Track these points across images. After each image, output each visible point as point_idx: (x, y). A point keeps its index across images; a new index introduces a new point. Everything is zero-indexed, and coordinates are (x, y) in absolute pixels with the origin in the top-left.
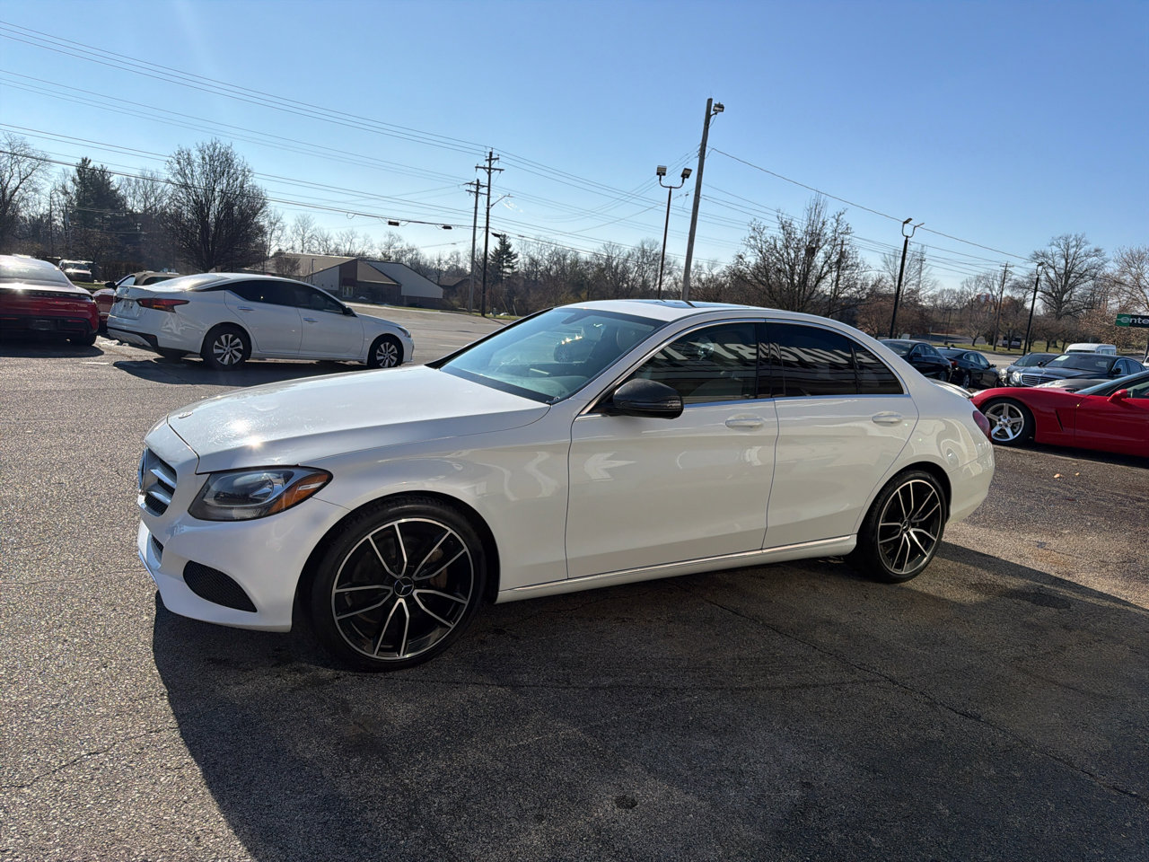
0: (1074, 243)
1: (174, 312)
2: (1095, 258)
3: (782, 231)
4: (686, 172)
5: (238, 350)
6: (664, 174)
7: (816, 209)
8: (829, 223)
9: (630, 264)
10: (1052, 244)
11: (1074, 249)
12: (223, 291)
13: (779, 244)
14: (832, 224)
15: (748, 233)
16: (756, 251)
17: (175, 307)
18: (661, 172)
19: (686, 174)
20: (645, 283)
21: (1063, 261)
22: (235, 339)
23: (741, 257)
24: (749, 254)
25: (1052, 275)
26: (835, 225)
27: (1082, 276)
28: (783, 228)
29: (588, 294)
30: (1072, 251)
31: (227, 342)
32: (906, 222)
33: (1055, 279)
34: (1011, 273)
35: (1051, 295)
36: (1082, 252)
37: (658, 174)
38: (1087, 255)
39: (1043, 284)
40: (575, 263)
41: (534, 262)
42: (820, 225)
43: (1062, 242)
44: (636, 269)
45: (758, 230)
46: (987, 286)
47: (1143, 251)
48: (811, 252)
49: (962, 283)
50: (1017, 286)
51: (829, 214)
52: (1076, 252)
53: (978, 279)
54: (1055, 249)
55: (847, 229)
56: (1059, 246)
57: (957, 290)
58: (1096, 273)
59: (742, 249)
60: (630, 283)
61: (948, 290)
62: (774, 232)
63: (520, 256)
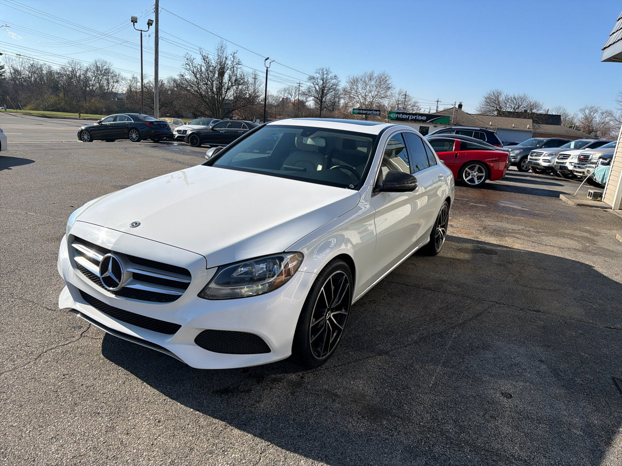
0: (325, 72)
2: (335, 80)
3: (203, 61)
4: (150, 22)
6: (136, 22)
7: (221, 49)
8: (229, 58)
9: (89, 74)
10: (316, 73)
11: (326, 75)
13: (203, 69)
14: (231, 58)
15: (185, 61)
16: (191, 72)
18: (134, 21)
19: (150, 23)
20: (101, 87)
21: (322, 82)
23: (183, 76)
24: (187, 74)
25: (317, 88)
26: (232, 59)
27: (330, 89)
28: (204, 59)
29: (64, 94)
30: (325, 76)
32: (266, 59)
33: (318, 90)
34: (302, 87)
35: (318, 99)
36: (329, 77)
37: (132, 21)
38: (331, 79)
39: (313, 93)
40: (50, 73)
41: (16, 71)
42: (224, 59)
43: (321, 72)
44: (94, 78)
45: (190, 61)
46: (289, 93)
47: (358, 77)
48: (222, 74)
49: (278, 92)
50: (304, 94)
51: (228, 52)
52: (327, 77)
53: (285, 90)
54: (318, 75)
55: (239, 62)
56: (319, 73)
57: (275, 96)
58: (336, 88)
59: (183, 71)
60: (91, 87)
61: (271, 95)
62: (199, 61)
63: (6, 67)
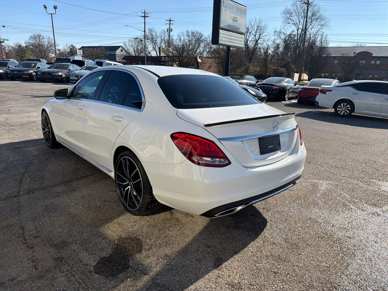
1: (326, 94)
5: (348, 110)
12: (349, 87)
17: (326, 92)
22: (347, 105)
31: (344, 106)
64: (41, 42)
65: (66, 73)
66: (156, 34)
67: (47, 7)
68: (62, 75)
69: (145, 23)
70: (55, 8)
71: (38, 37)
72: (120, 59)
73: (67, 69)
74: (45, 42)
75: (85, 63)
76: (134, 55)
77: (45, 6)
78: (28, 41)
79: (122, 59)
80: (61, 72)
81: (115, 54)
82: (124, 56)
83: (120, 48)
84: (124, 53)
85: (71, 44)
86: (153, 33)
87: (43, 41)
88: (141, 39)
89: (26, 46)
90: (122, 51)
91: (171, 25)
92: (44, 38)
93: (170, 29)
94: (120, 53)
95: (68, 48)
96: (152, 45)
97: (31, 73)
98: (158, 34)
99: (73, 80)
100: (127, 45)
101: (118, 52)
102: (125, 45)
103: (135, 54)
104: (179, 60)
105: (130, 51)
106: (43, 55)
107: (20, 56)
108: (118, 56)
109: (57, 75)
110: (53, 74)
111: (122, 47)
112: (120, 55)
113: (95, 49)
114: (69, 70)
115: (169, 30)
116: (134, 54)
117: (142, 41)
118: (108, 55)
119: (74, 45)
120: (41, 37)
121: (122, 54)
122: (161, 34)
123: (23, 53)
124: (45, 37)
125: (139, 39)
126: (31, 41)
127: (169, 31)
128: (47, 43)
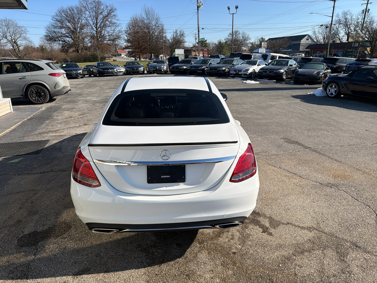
64: (237, 37)
65: (229, 68)
66: (351, 17)
67: (230, 8)
68: (225, 70)
69: (334, 7)
70: (237, 8)
71: (235, 33)
72: (303, 48)
73: (231, 64)
74: (240, 37)
75: (252, 56)
76: (323, 43)
77: (228, 8)
78: (227, 37)
79: (305, 49)
80: (226, 67)
81: (300, 43)
82: (309, 45)
83: (306, 37)
84: (310, 42)
85: (262, 37)
86: (348, 16)
87: (239, 36)
88: (327, 26)
89: (226, 42)
90: (307, 39)
91: (369, 4)
92: (239, 34)
93: (367, 9)
94: (306, 42)
95: (258, 41)
96: (344, 30)
97: (204, 69)
98: (354, 17)
99: (232, 74)
100: (317, 32)
101: (303, 41)
102: (314, 32)
103: (324, 41)
104: (371, 45)
105: (319, 38)
106: (236, 49)
107: (219, 52)
108: (302, 45)
109: (221, 69)
110: (218, 69)
111: (309, 36)
112: (305, 44)
113: (278, 40)
114: (233, 65)
115: (365, 11)
116: (322, 41)
117: (328, 27)
118: (292, 45)
119: (264, 38)
120: (237, 33)
121: (307, 43)
122: (358, 16)
123: (222, 48)
124: (241, 32)
125: (325, 25)
126: (229, 38)
127: (364, 13)
128: (241, 38)
